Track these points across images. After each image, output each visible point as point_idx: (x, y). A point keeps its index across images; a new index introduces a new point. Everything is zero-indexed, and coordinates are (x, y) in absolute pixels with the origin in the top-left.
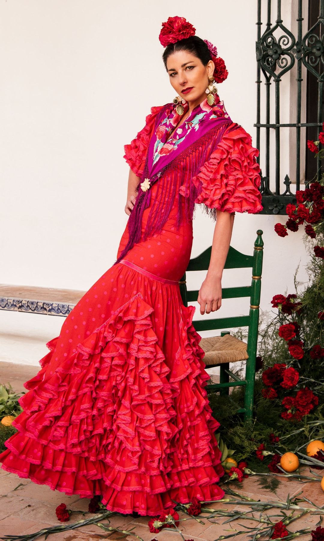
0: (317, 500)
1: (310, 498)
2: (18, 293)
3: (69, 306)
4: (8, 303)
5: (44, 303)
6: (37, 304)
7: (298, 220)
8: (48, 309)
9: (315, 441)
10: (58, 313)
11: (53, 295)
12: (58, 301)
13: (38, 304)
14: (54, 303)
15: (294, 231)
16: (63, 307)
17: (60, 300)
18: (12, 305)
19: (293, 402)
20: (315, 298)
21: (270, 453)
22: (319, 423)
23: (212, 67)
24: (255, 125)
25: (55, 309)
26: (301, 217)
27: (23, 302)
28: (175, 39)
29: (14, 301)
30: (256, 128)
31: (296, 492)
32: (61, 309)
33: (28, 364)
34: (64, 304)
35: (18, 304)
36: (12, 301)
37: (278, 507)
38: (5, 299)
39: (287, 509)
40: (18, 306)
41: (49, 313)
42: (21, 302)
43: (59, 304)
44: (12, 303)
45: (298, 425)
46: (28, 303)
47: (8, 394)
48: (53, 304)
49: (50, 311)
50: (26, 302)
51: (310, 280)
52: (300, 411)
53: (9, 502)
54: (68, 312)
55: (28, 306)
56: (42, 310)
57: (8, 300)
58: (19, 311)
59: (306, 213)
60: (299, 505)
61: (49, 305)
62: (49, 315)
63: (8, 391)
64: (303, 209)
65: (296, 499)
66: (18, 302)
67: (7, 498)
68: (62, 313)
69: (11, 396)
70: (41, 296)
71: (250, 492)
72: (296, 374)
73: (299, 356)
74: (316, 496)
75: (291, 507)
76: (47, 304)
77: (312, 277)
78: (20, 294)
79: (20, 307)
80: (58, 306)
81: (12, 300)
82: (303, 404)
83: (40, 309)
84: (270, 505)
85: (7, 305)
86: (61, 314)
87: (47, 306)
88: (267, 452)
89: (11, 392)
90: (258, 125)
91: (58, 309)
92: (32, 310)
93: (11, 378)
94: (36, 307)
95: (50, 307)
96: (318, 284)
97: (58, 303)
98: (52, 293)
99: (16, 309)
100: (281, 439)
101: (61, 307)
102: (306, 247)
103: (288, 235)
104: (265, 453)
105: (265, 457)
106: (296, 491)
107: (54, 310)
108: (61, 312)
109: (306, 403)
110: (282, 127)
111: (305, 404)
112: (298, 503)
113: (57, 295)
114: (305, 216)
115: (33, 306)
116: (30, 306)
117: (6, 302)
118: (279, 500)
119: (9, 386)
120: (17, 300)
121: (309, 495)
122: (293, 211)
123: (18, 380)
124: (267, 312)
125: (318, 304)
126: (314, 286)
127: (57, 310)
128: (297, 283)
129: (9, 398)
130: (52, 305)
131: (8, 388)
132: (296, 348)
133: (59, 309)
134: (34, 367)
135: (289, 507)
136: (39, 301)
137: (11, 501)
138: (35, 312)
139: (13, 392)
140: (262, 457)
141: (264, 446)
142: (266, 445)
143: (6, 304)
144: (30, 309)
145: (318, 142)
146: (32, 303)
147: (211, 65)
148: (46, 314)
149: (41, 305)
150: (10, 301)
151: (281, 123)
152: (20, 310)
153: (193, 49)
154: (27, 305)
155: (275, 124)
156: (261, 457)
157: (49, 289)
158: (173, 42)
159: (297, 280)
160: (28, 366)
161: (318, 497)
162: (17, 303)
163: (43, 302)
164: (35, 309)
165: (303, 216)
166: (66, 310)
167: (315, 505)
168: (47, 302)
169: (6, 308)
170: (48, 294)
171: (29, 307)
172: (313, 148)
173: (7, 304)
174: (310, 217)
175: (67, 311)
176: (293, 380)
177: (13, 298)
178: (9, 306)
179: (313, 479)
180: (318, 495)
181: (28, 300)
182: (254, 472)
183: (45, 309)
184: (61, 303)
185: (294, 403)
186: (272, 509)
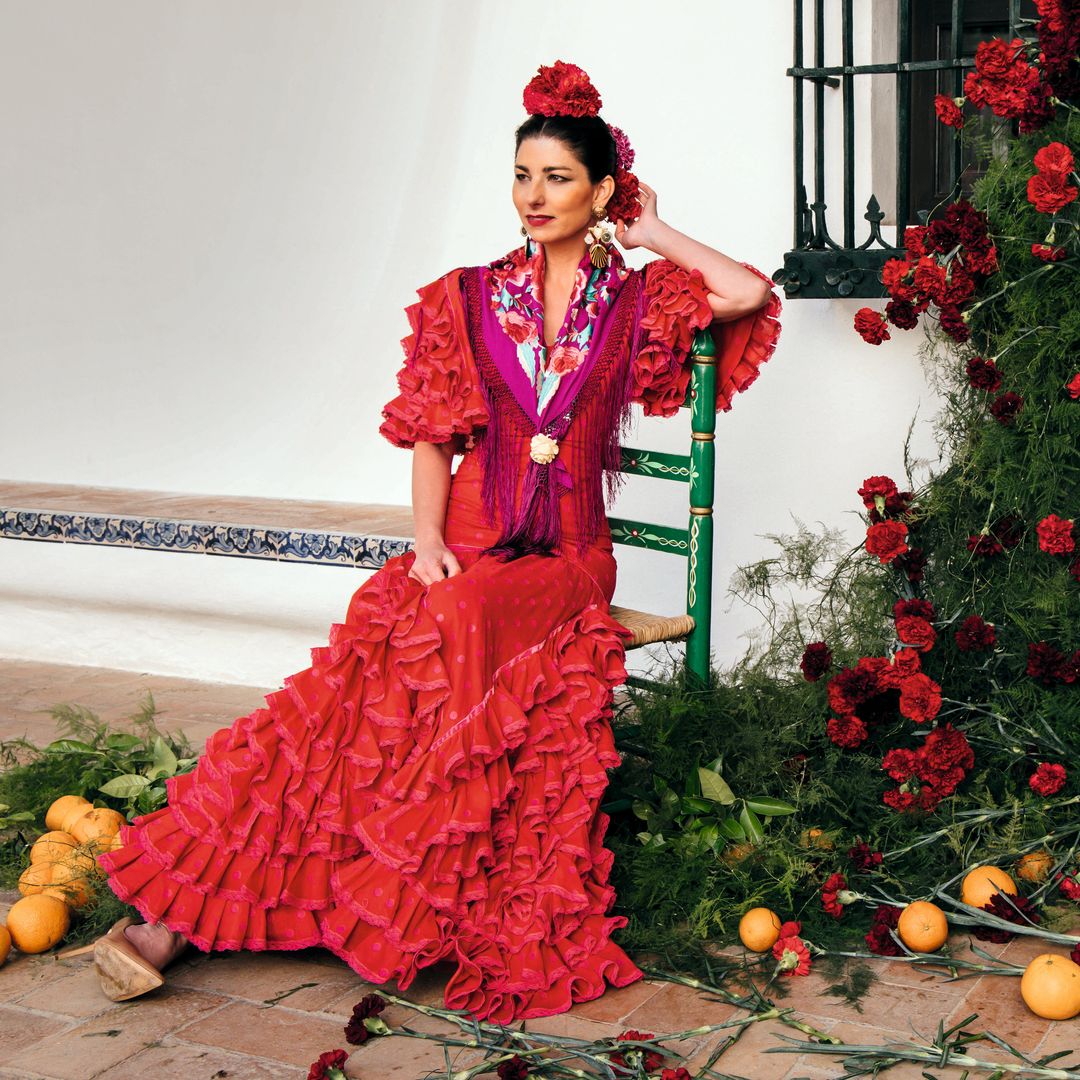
0: (1014, 1034)
1: (994, 1029)
2: (206, 510)
3: (329, 537)
4: (181, 534)
5: (268, 532)
6: (251, 535)
7: (915, 300)
8: (278, 547)
9: (983, 867)
10: (303, 556)
11: (292, 514)
12: (304, 527)
13: (255, 534)
14: (293, 530)
15: (907, 329)
16: (315, 539)
17: (308, 525)
18: (190, 539)
19: (912, 764)
20: (957, 500)
21: (858, 896)
22: (986, 817)
23: (607, 191)
24: (790, 73)
25: (295, 545)
26: (925, 290)
27: (218, 531)
28: (552, 109)
29: (194, 527)
30: (791, 79)
31: (953, 1012)
32: (310, 545)
33: (236, 683)
34: (317, 533)
35: (206, 535)
36: (189, 530)
37: (916, 1061)
38: (174, 525)
39: (941, 1066)
40: (205, 540)
41: (282, 556)
42: (213, 531)
43: (304, 535)
44: (190, 534)
45: (928, 825)
46: (228, 533)
47: (179, 758)
48: (290, 533)
49: (283, 550)
50: (225, 531)
51: (941, 457)
52: (931, 786)
53: (166, 1063)
54: (328, 551)
55: (230, 540)
56: (264, 548)
57: (180, 525)
58: (208, 554)
59: (938, 281)
60: (969, 1051)
61: (280, 536)
62: (281, 560)
63: (177, 751)
64: (930, 269)
65: (960, 1033)
66: (206, 530)
67: (160, 1049)
68: (314, 555)
69: (184, 762)
70: (263, 516)
71: (829, 1016)
72: (934, 690)
73: (923, 644)
74: (1010, 1022)
75: (953, 1060)
76: (275, 535)
77: (948, 448)
78: (211, 512)
79: (210, 543)
80: (302, 538)
81: (191, 527)
82: (942, 767)
83: (258, 546)
84: (893, 1056)
85: (179, 539)
86: (310, 558)
87: (277, 539)
88: (851, 895)
89: (185, 752)
90: (798, 72)
91: (304, 545)
92: (240, 550)
93: (192, 716)
94: (249, 542)
95: (284, 543)
96: (966, 465)
97: (303, 531)
98: (288, 509)
99: (201, 547)
100: (887, 857)
101: (311, 541)
102: (926, 375)
103: (888, 338)
104: (847, 897)
105: (846, 907)
106: (953, 1008)
107: (294, 548)
108: (310, 553)
109: (950, 764)
110: (860, 73)
111: (947, 768)
112: (965, 1046)
113: (300, 513)
114: (935, 288)
115: (241, 539)
116: (235, 540)
117: (176, 533)
118: (912, 1039)
119: (179, 737)
120: (202, 525)
121: (989, 1019)
122: (900, 276)
123: (211, 721)
124: (838, 533)
125: (965, 516)
126: (955, 470)
127: (301, 549)
128: (913, 462)
129: (179, 768)
130: (287, 536)
131: (177, 743)
132: (915, 625)
133: (307, 546)
134: (249, 688)
135: (947, 1059)
136: (257, 527)
137: (172, 1061)
138: (248, 553)
139: (191, 754)
140: (839, 908)
141: (840, 879)
142: (845, 876)
143: (176, 537)
144: (236, 547)
145: (963, 99)
146: (240, 533)
147: (608, 186)
148: (275, 559)
149: (261, 536)
150: (186, 529)
151: (857, 63)
152: (210, 550)
153: (579, 143)
154: (226, 538)
155: (841, 65)
156: (834, 908)
157: (282, 501)
158: (546, 112)
159: (912, 455)
160: (236, 687)
161: (1015, 1026)
162: (204, 534)
163: (266, 529)
164: (246, 547)
165: (930, 287)
166: (322, 547)
167: (1018, 1055)
168: (275, 529)
169: (175, 547)
170: (278, 511)
171: (233, 541)
172: (952, 114)
173: (178, 535)
174: (949, 289)
175: (324, 549)
176: (925, 707)
177: (192, 523)
178: (182, 540)
179: (979, 967)
180: (1013, 1018)
181: (228, 525)
182: (821, 948)
183: (272, 547)
184: (310, 532)
185: (915, 766)
186: (900, 1065)
